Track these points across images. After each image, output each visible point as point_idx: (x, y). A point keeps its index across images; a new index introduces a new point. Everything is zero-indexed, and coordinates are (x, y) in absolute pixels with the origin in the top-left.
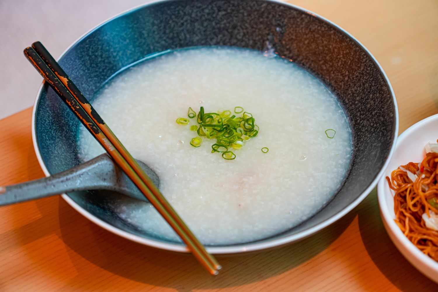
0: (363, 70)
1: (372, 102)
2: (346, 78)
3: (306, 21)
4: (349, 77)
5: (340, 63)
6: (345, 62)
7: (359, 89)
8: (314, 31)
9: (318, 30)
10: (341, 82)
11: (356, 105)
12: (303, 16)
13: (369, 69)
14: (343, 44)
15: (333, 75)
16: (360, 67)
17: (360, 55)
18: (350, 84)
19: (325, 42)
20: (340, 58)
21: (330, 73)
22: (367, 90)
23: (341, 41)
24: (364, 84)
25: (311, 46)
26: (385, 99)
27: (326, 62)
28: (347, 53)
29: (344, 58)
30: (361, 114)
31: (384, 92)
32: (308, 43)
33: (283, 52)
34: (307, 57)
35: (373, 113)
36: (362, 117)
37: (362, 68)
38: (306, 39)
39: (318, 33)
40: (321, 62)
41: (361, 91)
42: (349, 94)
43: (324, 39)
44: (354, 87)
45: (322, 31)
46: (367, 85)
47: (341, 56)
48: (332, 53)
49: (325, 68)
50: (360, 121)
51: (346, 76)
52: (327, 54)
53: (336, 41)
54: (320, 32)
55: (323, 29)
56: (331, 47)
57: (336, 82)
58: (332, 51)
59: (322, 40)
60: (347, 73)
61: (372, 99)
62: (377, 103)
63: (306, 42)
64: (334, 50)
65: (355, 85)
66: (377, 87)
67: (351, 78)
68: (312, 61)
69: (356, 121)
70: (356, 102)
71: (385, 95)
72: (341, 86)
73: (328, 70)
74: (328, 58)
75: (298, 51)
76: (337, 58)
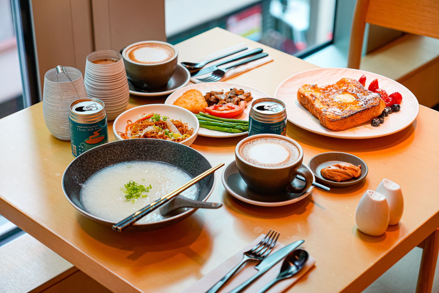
0: (102, 152)
1: (118, 151)
2: (102, 160)
3: (75, 165)
4: (102, 159)
5: (94, 161)
6: (95, 158)
7: (108, 156)
8: (79, 165)
9: (79, 163)
10: (102, 163)
11: (115, 159)
12: (73, 165)
13: (103, 149)
14: (88, 156)
15: (98, 166)
16: (100, 153)
17: (95, 151)
18: (105, 160)
19: (85, 163)
20: (93, 160)
21: (96, 167)
22: (111, 152)
23: (87, 156)
24: (108, 153)
25: (84, 169)
26: (120, 144)
27: (91, 167)
28: (92, 156)
29: (93, 158)
30: (120, 157)
31: (116, 144)
32: (83, 170)
33: (83, 181)
34: (87, 173)
35: (124, 150)
36: (122, 157)
37: (101, 152)
38: (81, 170)
39: (80, 164)
40: (91, 169)
41: (110, 155)
42: (108, 161)
43: (83, 163)
44: (107, 158)
45: (80, 162)
46: (109, 152)
47: (92, 159)
48: (90, 162)
49: (94, 168)
50: (123, 158)
51: (100, 160)
52: (89, 165)
53: (86, 158)
54: (80, 163)
55: (79, 161)
56: (87, 162)
57: (101, 166)
58: (89, 162)
59: (83, 164)
60: (100, 159)
61: (117, 150)
62: (120, 148)
63: (82, 170)
64: (89, 161)
65: (106, 157)
66: (113, 147)
67: (103, 158)
68: (89, 172)
69: (122, 160)
70: (114, 159)
71: (118, 144)
72: (104, 164)
73: (95, 167)
74: (90, 165)
75: (84, 175)
76: (92, 161)
